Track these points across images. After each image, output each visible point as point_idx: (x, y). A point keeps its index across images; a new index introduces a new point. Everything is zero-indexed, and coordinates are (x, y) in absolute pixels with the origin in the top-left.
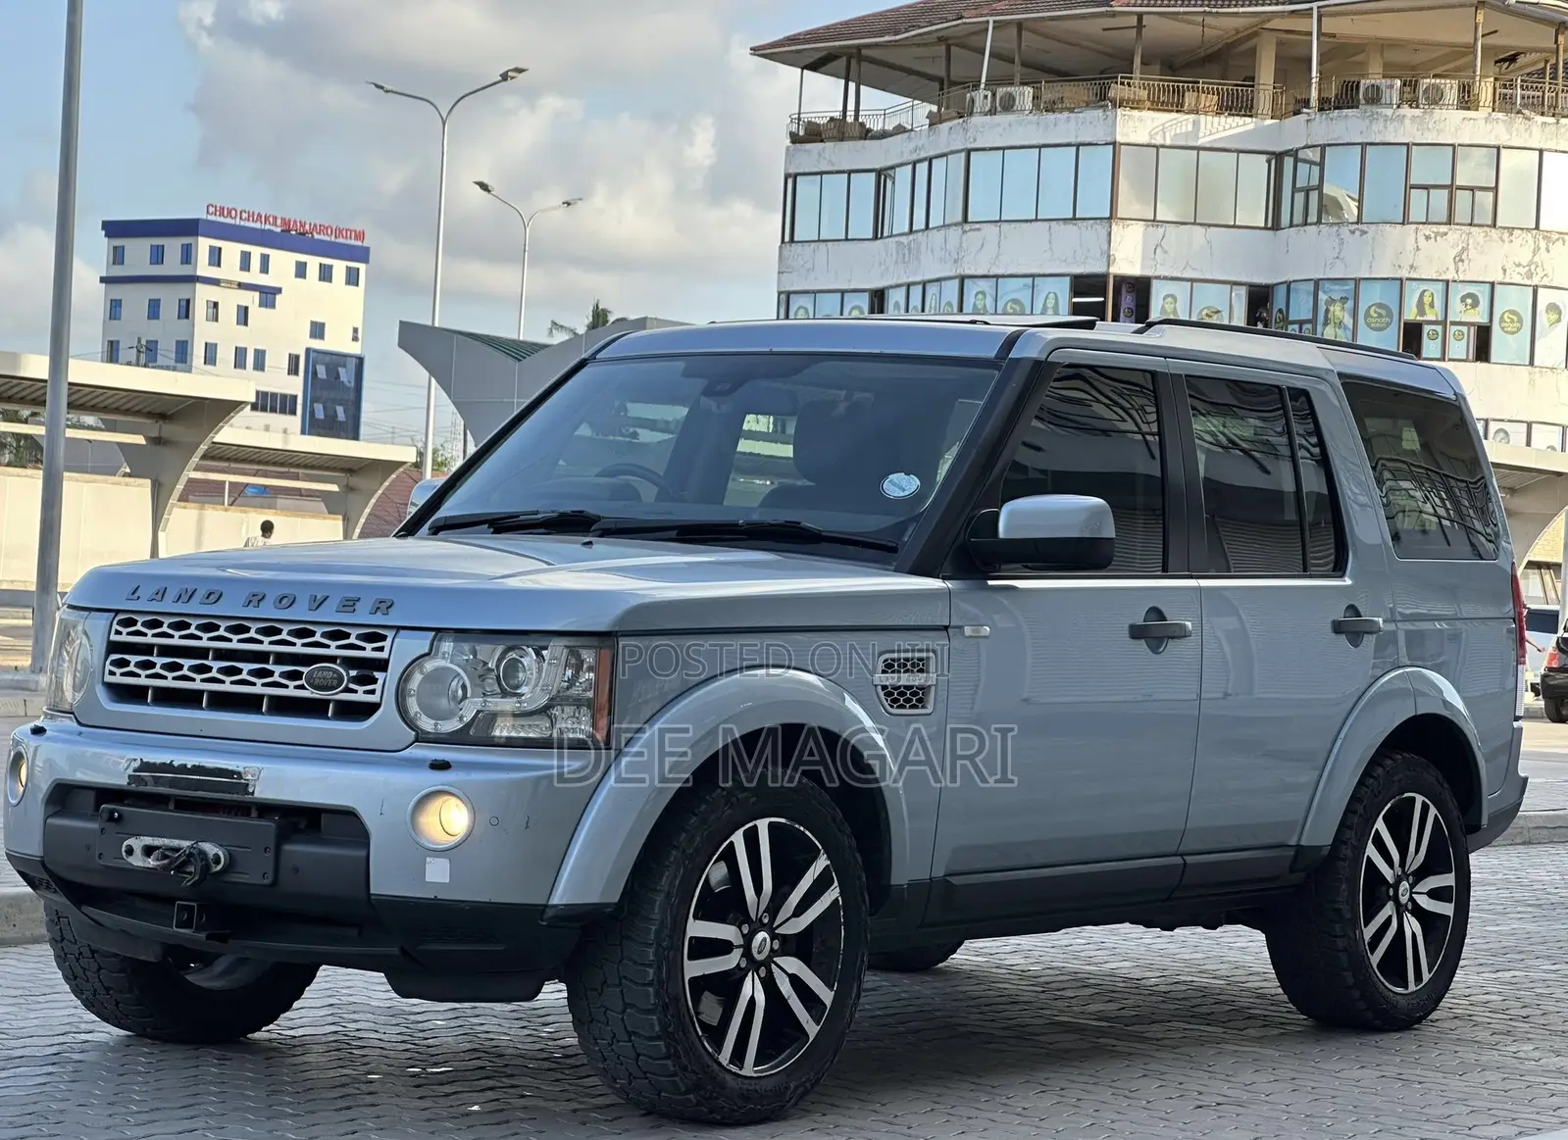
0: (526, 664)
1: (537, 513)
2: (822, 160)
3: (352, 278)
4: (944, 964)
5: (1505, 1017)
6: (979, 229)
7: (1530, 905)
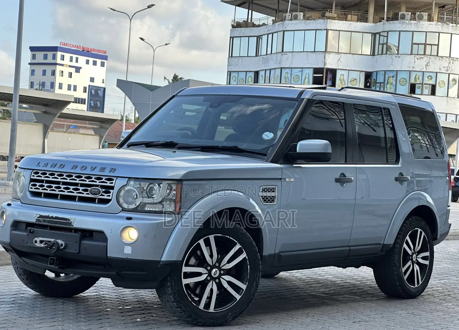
0: (155, 189)
1: (159, 142)
2: (241, 33)
3: (103, 65)
4: (277, 276)
5: (443, 295)
6: (286, 54)
7: (448, 259)
